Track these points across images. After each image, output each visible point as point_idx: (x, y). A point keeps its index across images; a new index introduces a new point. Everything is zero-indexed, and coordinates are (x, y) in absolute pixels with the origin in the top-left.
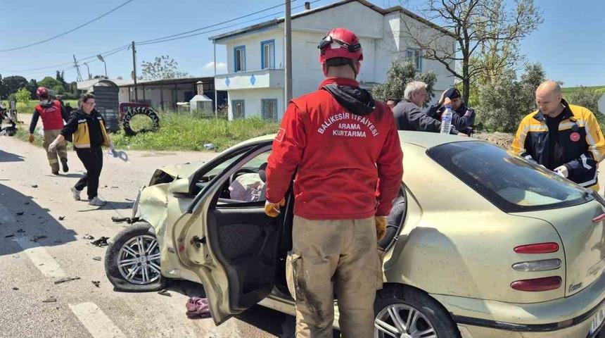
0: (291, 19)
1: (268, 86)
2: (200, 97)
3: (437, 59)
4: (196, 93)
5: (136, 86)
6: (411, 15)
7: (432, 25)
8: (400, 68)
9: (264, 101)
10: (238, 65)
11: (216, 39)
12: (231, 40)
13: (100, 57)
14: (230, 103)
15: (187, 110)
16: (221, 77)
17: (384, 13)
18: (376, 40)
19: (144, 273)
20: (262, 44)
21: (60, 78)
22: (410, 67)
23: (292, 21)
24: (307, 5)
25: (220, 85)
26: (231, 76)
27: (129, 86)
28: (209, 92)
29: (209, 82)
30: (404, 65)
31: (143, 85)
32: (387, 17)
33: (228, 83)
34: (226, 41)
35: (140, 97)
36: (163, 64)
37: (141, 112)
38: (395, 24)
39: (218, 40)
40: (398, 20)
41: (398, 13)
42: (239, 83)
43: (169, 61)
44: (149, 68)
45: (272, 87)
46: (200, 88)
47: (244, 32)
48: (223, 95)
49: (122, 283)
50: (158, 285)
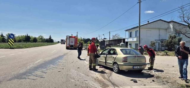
0: (140, 26)
1: (136, 40)
2: (122, 43)
3: (182, 33)
4: (121, 42)
5: (110, 40)
8: (172, 36)
9: (136, 44)
10: (131, 36)
12: (129, 31)
13: (103, 35)
14: (128, 45)
15: (119, 46)
16: (126, 39)
18: (166, 29)
20: (136, 31)
21: (97, 39)
22: (174, 36)
24: (148, 22)
25: (126, 40)
26: (129, 38)
27: (108, 41)
28: (124, 42)
29: (124, 40)
30: (173, 35)
31: (111, 40)
32: (169, 23)
33: (128, 40)
35: (110, 43)
36: (117, 35)
37: (108, 46)
39: (126, 31)
40: (172, 24)
41: (172, 22)
42: (130, 40)
43: (118, 35)
44: (114, 36)
45: (137, 41)
46: (122, 41)
47: (132, 29)
48: (127, 42)
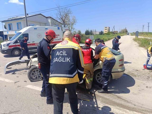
6: (53, 19)
7: (57, 21)
10: (10, 28)
11: (3, 22)
14: (8, 38)
16: (5, 31)
17: (47, 18)
19: (38, 77)
20: (17, 23)
23: (27, 18)
26: (9, 31)
32: (47, 19)
33: (8, 33)
34: (5, 22)
38: (49, 20)
40: (50, 20)
41: (50, 18)
42: (11, 33)
49: (33, 80)
50: (41, 79)
